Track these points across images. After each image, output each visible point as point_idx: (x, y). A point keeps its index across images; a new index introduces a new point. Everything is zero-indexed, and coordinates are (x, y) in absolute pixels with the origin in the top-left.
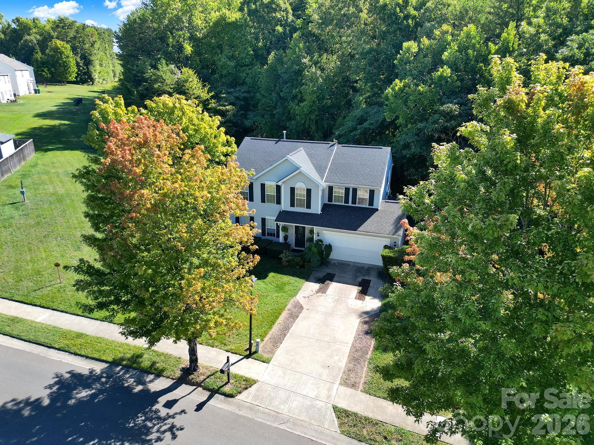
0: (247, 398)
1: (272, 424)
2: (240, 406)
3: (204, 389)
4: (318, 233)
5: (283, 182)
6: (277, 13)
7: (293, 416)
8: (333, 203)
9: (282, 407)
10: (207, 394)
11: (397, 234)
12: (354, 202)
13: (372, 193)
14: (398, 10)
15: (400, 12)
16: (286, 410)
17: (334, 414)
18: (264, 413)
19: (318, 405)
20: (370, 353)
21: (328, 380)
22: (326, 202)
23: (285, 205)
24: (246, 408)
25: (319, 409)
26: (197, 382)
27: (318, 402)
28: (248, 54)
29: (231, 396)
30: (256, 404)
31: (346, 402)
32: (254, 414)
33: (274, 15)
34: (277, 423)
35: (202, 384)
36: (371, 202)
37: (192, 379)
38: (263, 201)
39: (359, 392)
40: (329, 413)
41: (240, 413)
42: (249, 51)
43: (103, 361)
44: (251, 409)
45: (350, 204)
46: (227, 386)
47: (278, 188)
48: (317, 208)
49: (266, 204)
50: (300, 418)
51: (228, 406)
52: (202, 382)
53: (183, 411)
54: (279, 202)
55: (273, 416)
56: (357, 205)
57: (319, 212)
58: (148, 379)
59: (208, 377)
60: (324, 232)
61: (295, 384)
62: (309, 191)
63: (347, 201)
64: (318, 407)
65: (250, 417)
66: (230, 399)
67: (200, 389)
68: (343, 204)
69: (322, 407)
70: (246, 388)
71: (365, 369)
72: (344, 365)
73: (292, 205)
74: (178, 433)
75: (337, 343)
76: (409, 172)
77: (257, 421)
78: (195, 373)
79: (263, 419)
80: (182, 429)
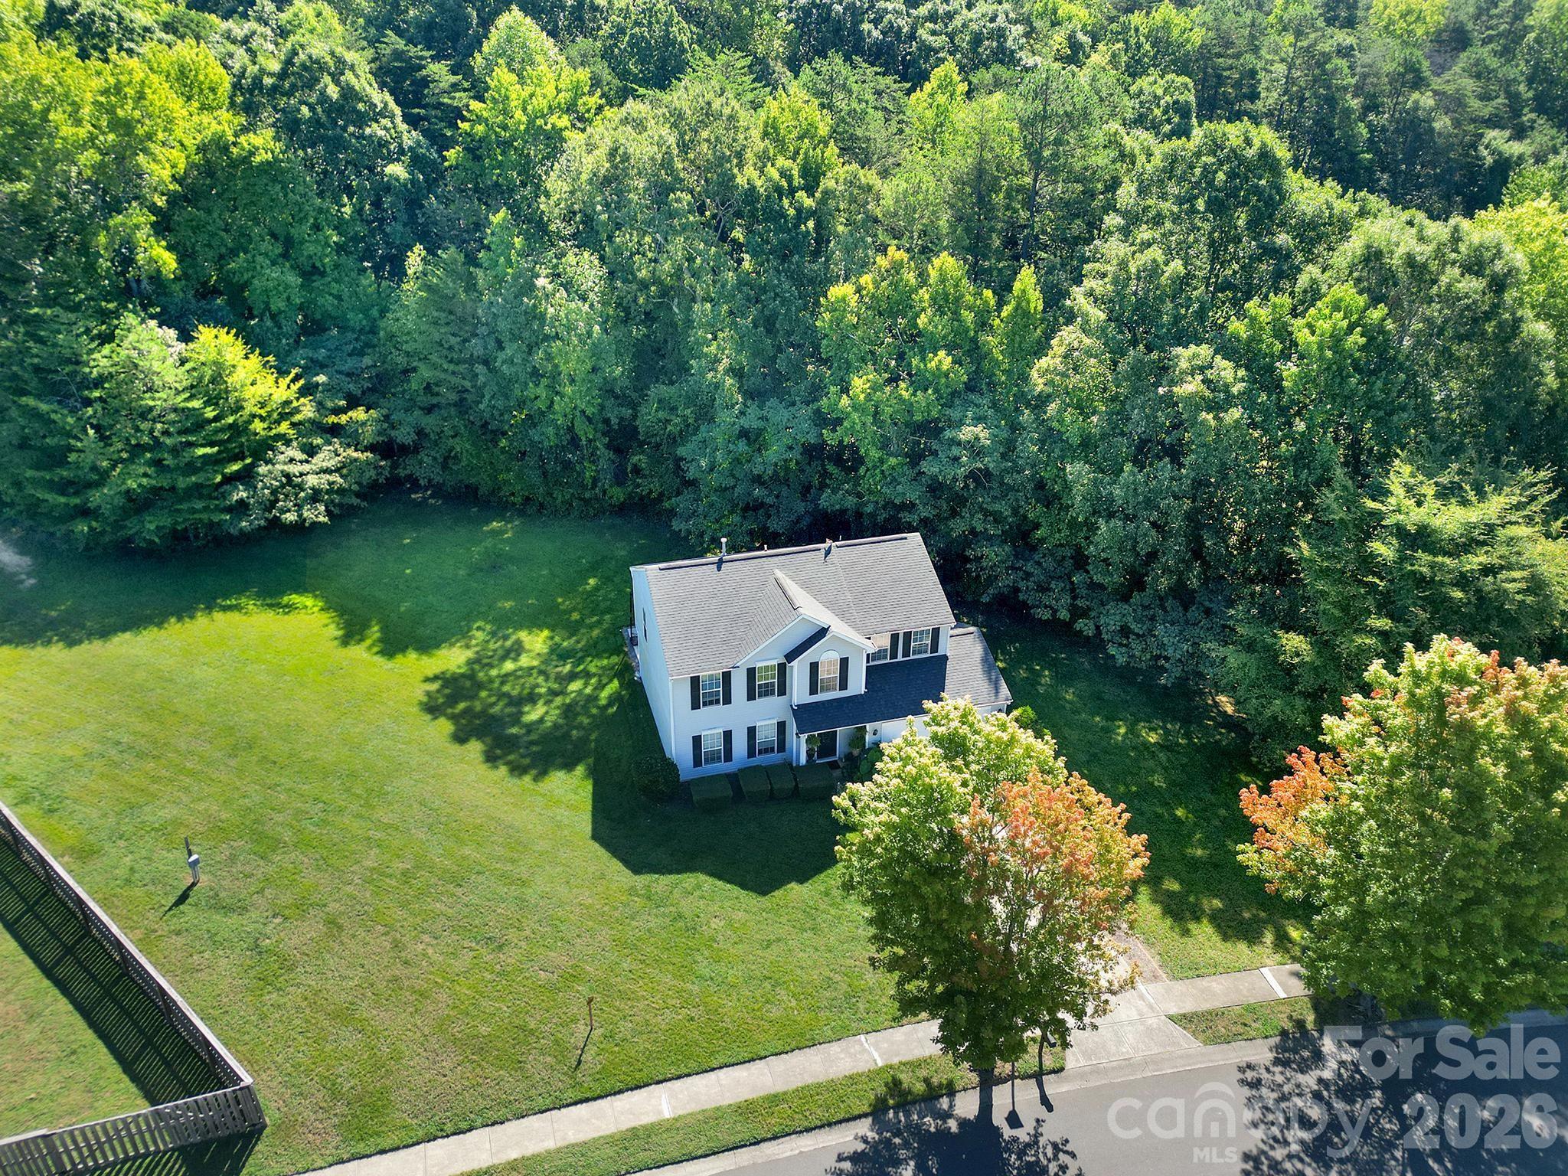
2: (1082, 1075)
4: (875, 730)
6: (372, 125)
7: (1145, 1054)
9: (1124, 1050)
10: (1032, 1082)
12: (906, 654)
13: (935, 632)
16: (1131, 1051)
18: (1113, 1068)
19: (1152, 1024)
24: (1087, 1074)
25: (1159, 1029)
27: (1149, 1021)
28: (326, 245)
30: (1095, 1062)
33: (368, 131)
36: (936, 647)
38: (751, 697)
39: (1169, 982)
40: (1172, 1028)
41: (1092, 1084)
42: (330, 236)
43: (859, 1117)
44: (1100, 1072)
45: (900, 658)
47: (782, 668)
48: (858, 684)
49: (760, 702)
50: (1154, 1052)
51: (1068, 1083)
53: (1039, 1121)
54: (783, 692)
56: (911, 658)
57: (863, 690)
58: (945, 1106)
62: (844, 662)
63: (894, 655)
64: (1155, 1027)
66: (1063, 1074)
68: (891, 660)
69: (1158, 1025)
73: (814, 691)
74: (1068, 1148)
80: (1067, 1141)
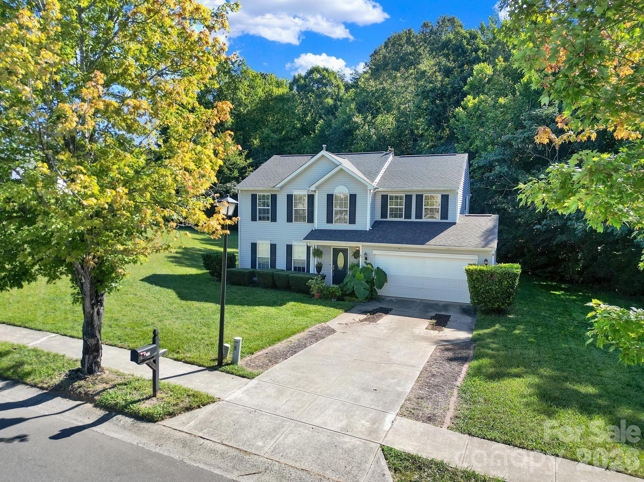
0: (184, 424)
1: (225, 474)
2: (161, 438)
3: (96, 406)
4: (366, 254)
5: (317, 188)
6: (328, 88)
7: (282, 460)
8: (389, 219)
9: (260, 444)
10: (100, 413)
11: (489, 246)
12: (419, 215)
13: (445, 199)
14: (465, 42)
15: (467, 44)
16: (266, 449)
17: (384, 462)
19: (345, 443)
20: (460, 380)
21: (373, 407)
22: (378, 218)
23: (320, 222)
24: (175, 441)
25: (347, 452)
26: (86, 394)
27: (347, 439)
28: (294, 127)
29: (149, 418)
30: (201, 434)
31: (415, 443)
32: (187, 454)
33: (324, 89)
34: (236, 473)
35: (96, 398)
36: (445, 215)
37: (79, 387)
38: (289, 220)
39: (444, 429)
40: (372, 459)
41: (156, 450)
42: (296, 124)
44: (185, 444)
45: (413, 219)
46: (147, 402)
47: (311, 198)
48: (364, 223)
49: (294, 223)
50: (297, 465)
51: (134, 436)
52: (98, 394)
53: (22, 438)
54: (311, 220)
55: (233, 458)
56: (424, 220)
57: (368, 228)
59: (114, 386)
60: (375, 252)
61: (299, 408)
62: (353, 198)
63: (408, 216)
64: (345, 446)
65: (177, 457)
66: (144, 425)
67: (89, 406)
68: (403, 219)
69: (354, 447)
70: (189, 409)
71: (454, 399)
72: (408, 391)
73: (330, 220)
75: (394, 365)
76: (494, 200)
77: (189, 466)
78: (90, 378)
79: (206, 463)
